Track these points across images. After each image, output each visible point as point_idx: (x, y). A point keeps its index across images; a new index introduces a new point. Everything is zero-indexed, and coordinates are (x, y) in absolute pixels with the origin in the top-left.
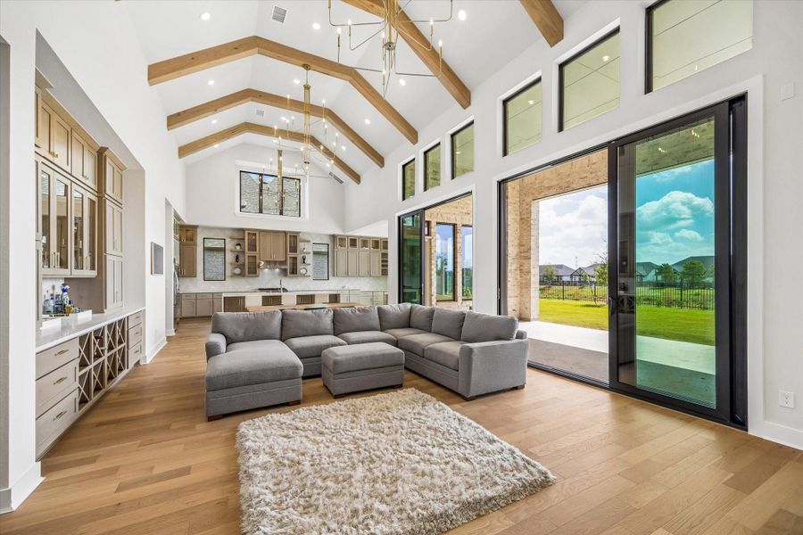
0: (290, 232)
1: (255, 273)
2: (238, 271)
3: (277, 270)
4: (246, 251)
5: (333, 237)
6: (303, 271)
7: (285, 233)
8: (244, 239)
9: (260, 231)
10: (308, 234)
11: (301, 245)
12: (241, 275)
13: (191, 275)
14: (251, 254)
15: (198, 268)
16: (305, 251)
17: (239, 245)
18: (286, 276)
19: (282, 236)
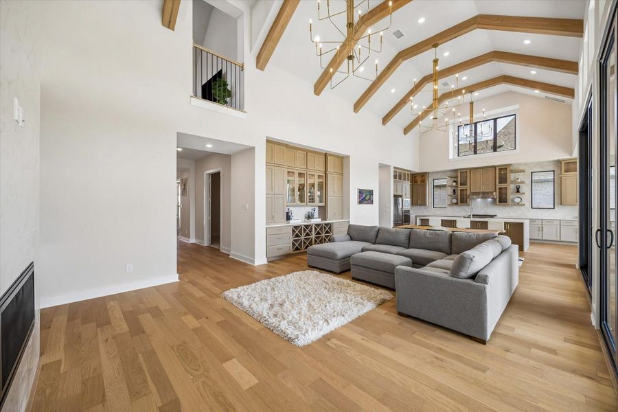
0: (498, 166)
1: (467, 202)
2: (454, 201)
3: (490, 200)
4: (459, 186)
5: (559, 162)
6: (517, 200)
7: (494, 167)
8: (457, 177)
9: (471, 169)
10: (518, 164)
11: (512, 176)
12: (457, 204)
13: (424, 204)
14: (463, 187)
15: (429, 199)
16: (519, 181)
17: (455, 181)
18: (496, 204)
19: (492, 171)
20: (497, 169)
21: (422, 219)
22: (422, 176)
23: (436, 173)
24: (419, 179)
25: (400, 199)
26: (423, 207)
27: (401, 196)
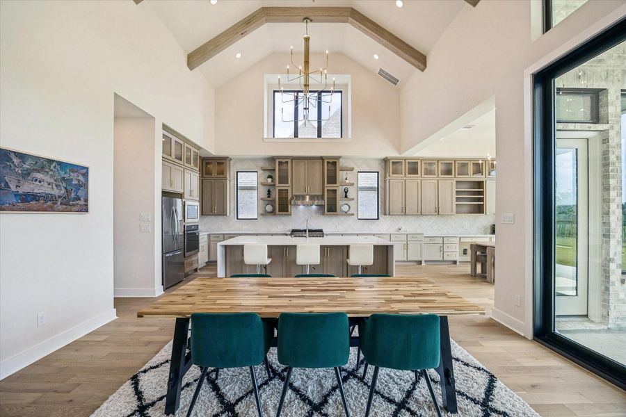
0: (328, 157)
1: (287, 210)
2: (269, 208)
3: (313, 207)
4: (277, 184)
5: (386, 161)
6: (345, 208)
7: (322, 158)
8: (274, 170)
9: (293, 158)
11: (341, 175)
12: (273, 213)
13: (223, 213)
14: (284, 186)
15: (230, 205)
16: (347, 181)
17: (270, 177)
18: (323, 214)
19: (318, 164)
20: (326, 161)
21: (226, 247)
22: (219, 163)
23: (242, 160)
24: (213, 168)
25: (179, 201)
26: (220, 218)
27: (181, 196)
